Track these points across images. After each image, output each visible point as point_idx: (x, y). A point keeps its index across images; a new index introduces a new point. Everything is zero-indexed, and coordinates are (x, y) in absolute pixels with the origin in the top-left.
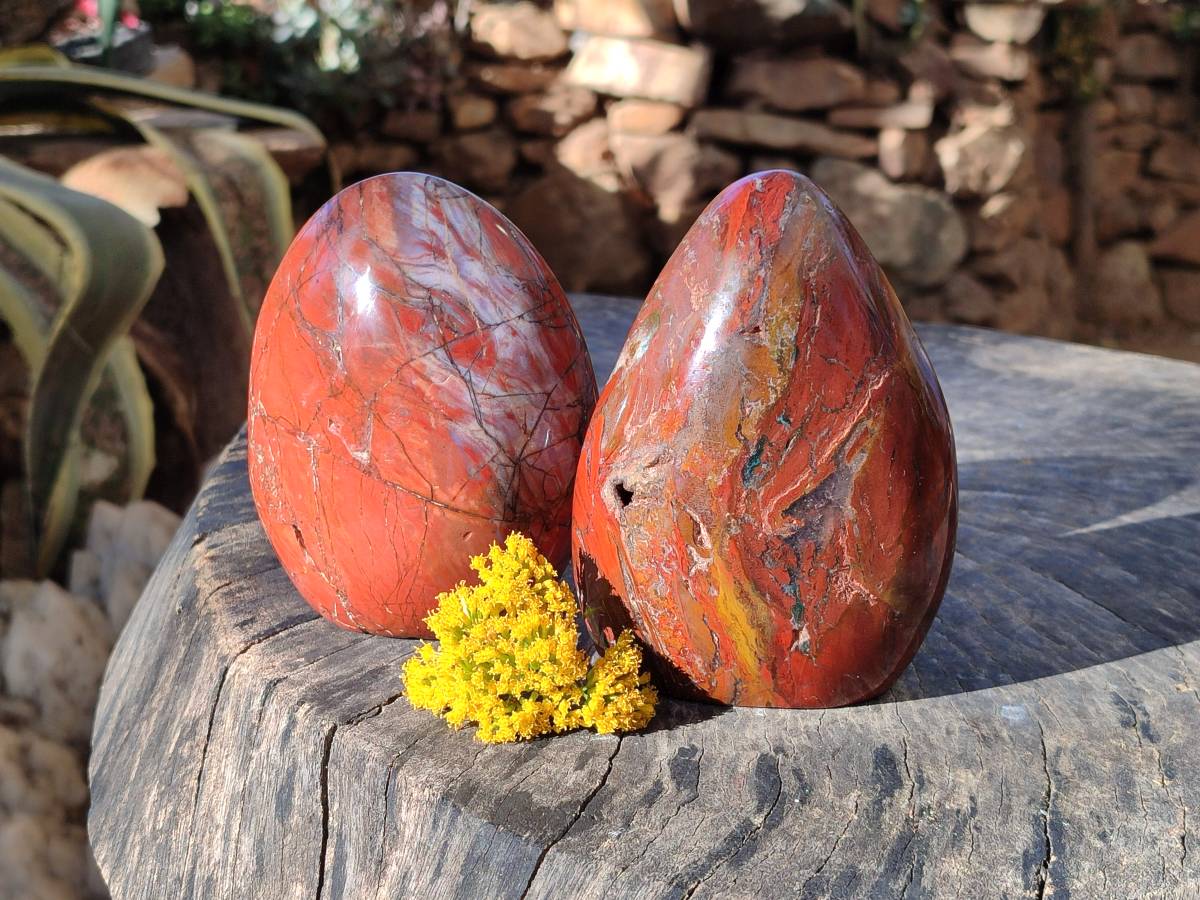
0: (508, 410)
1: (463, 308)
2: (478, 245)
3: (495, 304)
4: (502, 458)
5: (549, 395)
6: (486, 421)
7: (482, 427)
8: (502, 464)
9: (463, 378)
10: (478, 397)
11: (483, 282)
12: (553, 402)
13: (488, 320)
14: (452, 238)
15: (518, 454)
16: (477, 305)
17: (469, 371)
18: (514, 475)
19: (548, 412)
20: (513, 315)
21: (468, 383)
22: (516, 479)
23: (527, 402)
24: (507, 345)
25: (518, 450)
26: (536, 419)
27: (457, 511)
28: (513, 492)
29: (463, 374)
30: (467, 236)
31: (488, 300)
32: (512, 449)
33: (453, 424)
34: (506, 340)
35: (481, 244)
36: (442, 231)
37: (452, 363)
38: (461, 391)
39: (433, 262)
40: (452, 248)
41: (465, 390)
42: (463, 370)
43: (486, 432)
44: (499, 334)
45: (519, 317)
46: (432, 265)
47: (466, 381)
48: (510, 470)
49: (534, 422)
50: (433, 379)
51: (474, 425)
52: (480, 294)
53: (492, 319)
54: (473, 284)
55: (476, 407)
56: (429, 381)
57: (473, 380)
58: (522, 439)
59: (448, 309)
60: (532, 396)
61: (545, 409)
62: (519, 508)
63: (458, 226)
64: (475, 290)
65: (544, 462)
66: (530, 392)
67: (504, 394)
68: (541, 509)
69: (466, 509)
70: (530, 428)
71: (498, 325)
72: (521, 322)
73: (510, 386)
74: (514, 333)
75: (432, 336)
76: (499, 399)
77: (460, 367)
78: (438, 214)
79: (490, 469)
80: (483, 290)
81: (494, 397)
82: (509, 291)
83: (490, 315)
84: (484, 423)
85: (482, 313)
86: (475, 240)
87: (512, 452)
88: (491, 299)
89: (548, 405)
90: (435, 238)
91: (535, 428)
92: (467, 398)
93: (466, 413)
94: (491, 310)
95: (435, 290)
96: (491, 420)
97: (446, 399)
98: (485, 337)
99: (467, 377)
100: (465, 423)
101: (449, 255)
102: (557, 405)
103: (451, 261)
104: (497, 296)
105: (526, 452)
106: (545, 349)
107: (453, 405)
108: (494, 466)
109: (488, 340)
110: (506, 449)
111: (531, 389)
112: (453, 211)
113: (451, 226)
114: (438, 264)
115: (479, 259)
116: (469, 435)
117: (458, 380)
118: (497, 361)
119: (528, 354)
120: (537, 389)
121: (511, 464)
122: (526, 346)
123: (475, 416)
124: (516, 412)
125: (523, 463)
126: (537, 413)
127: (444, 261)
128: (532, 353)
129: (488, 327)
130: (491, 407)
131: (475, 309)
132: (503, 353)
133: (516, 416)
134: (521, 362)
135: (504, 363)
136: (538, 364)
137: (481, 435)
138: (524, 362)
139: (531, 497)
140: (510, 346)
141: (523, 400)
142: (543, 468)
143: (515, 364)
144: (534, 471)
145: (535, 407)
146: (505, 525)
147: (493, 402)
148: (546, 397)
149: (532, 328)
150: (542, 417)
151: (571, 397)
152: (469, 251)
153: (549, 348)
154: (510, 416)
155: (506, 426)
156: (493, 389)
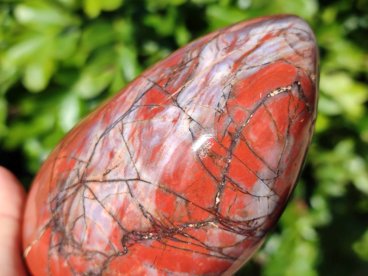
0: (115, 150)
1: (189, 77)
2: (245, 67)
3: (196, 96)
4: (82, 168)
5: (138, 179)
6: (104, 138)
7: (100, 138)
8: (78, 172)
9: (133, 106)
10: (120, 124)
11: (212, 81)
12: (135, 187)
13: (181, 98)
15: (88, 178)
17: (138, 106)
18: (74, 186)
19: (126, 187)
20: (190, 113)
22: (73, 190)
23: (126, 162)
24: (164, 120)
25: (90, 178)
26: (116, 178)
28: (65, 195)
29: (136, 104)
30: (253, 58)
31: (197, 90)
32: (91, 170)
35: (248, 68)
36: (252, 43)
37: (143, 95)
38: (123, 111)
39: (221, 49)
40: (236, 54)
42: (138, 103)
43: (96, 144)
44: (172, 110)
45: (190, 118)
47: (130, 109)
48: (76, 180)
49: (114, 178)
50: (131, 93)
51: (100, 133)
52: (201, 83)
53: (182, 101)
55: (113, 126)
57: (132, 113)
58: (99, 176)
59: (183, 73)
60: (132, 164)
61: (126, 181)
62: (59, 210)
64: (203, 80)
65: (90, 206)
66: (134, 159)
67: (126, 139)
70: (109, 177)
71: (178, 106)
72: (186, 121)
73: (133, 140)
74: (175, 121)
75: (162, 75)
76: (122, 139)
77: (140, 101)
79: (74, 164)
80: (205, 84)
81: (122, 133)
82: (211, 100)
83: (185, 97)
84: (102, 139)
85: (186, 91)
87: (87, 172)
88: (200, 91)
89: (130, 183)
90: (244, 42)
91: (110, 181)
93: (108, 123)
94: (190, 97)
95: (198, 59)
96: (105, 141)
97: (117, 106)
98: (167, 103)
99: (133, 108)
100: (102, 127)
101: (230, 54)
102: (134, 192)
103: (224, 57)
104: (202, 94)
105: (90, 185)
106: (174, 154)
107: (113, 113)
108: (76, 166)
109: (164, 106)
110: (89, 167)
111: (136, 160)
112: (274, 45)
113: (257, 47)
114: (220, 52)
115: (233, 71)
117: (131, 104)
118: (149, 121)
119: (162, 141)
120: (139, 165)
121: (80, 178)
122: (168, 136)
123: (107, 129)
124: (116, 157)
125: (83, 188)
126: (121, 176)
127: (224, 53)
128: (165, 144)
129: (175, 101)
130: (114, 136)
131: (188, 86)
132: (157, 122)
133: (113, 160)
134: (154, 139)
135: (149, 126)
136: (158, 154)
137: (94, 142)
138: (155, 141)
139: (67, 215)
140: (164, 123)
141: (127, 157)
142: (86, 210)
143: (151, 135)
144: (81, 202)
145: (125, 171)
146: (48, 207)
147: (119, 135)
148: (135, 177)
149: (185, 133)
150: (119, 183)
151: (150, 206)
152: (238, 63)
153: (175, 159)
154: (112, 155)
155: (104, 156)
156: (128, 130)
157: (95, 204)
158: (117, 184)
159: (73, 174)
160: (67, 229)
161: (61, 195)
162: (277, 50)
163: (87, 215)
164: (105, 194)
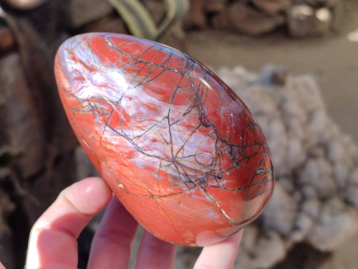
0: (151, 138)
1: (101, 100)
2: (94, 64)
3: (114, 90)
4: (165, 163)
5: (168, 117)
6: (144, 150)
7: (144, 154)
8: (167, 166)
9: (122, 135)
10: (134, 141)
11: (104, 82)
12: (173, 119)
13: (115, 100)
14: (84, 68)
15: (171, 156)
16: (107, 95)
17: (122, 130)
18: (176, 167)
19: (173, 125)
20: (125, 90)
21: (125, 136)
22: (179, 168)
23: (158, 129)
24: (130, 107)
25: (170, 154)
26: (168, 134)
27: (165, 196)
28: (183, 174)
29: (121, 133)
30: (88, 62)
31: (110, 90)
32: (165, 155)
33: (133, 159)
34: (128, 105)
35: (95, 62)
36: (78, 66)
37: (114, 130)
38: (126, 142)
39: (82, 85)
40: (85, 73)
41: (126, 140)
42: (120, 131)
43: (148, 155)
44: (124, 103)
45: (128, 89)
46: (83, 87)
47: (124, 136)
48: (173, 166)
49: (169, 136)
50: (113, 142)
51: (141, 155)
52: (105, 89)
53: (117, 98)
54: (101, 86)
55: (136, 146)
56: (112, 144)
57: (127, 133)
58: (168, 148)
59: (99, 105)
60: (159, 124)
61: (170, 126)
62: (193, 180)
63: (84, 60)
64: (103, 88)
65: (188, 151)
66: (156, 123)
67: (143, 132)
68: (207, 173)
69: (169, 193)
70: (168, 140)
71: (121, 99)
72: (130, 90)
73: (144, 126)
74: (130, 99)
75: (100, 122)
76: (143, 136)
77: (118, 131)
78: (74, 59)
79: (163, 172)
80: (106, 86)
81: (140, 136)
83: (115, 97)
84: (144, 151)
85: (111, 98)
86: (92, 62)
87: (167, 158)
88: (111, 88)
89: (171, 123)
90: (78, 72)
91: (171, 139)
92: (129, 144)
93: (134, 151)
94: (114, 94)
95: (89, 99)
96: (146, 148)
97: (122, 149)
98: (119, 109)
99: (123, 134)
100: (137, 156)
101: (85, 78)
102: (176, 119)
103: (87, 80)
105: (175, 153)
106: (151, 95)
107: (127, 151)
108: (163, 169)
109: (121, 110)
110: (163, 157)
111: (157, 121)
112: (80, 53)
113: (81, 62)
114: (85, 85)
115: (97, 71)
116: (143, 161)
117: (121, 137)
118: (131, 118)
119: (143, 105)
120: (159, 119)
121: (171, 163)
122: (140, 101)
123: (138, 150)
124: (156, 137)
125: (177, 159)
126: (167, 131)
127: (85, 82)
128: (145, 102)
129: (117, 104)
130: (142, 142)
131: (107, 98)
132: (131, 112)
133: (157, 139)
134: (142, 111)
135: (135, 117)
136: (151, 106)
137: (147, 158)
138: (143, 110)
139: (196, 171)
140: (132, 106)
141: (155, 129)
142: (190, 154)
143: (140, 114)
144: (186, 159)
145: (164, 128)
146: (193, 191)
147: (142, 139)
148: (167, 120)
149: (137, 90)
150: (171, 131)
151: (184, 109)
152: (92, 69)
153: (154, 94)
154: (154, 141)
155: (156, 147)
156: (138, 133)
157: (186, 147)
158: (172, 132)
159: (169, 171)
160: (205, 171)
161: (184, 178)
162: (83, 50)
163: (194, 154)
164: (180, 140)
